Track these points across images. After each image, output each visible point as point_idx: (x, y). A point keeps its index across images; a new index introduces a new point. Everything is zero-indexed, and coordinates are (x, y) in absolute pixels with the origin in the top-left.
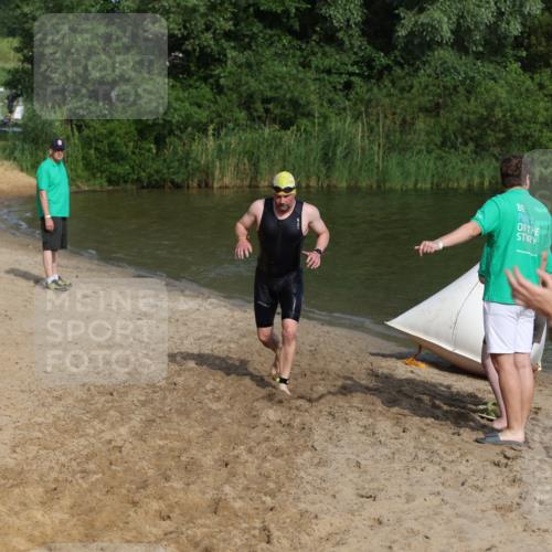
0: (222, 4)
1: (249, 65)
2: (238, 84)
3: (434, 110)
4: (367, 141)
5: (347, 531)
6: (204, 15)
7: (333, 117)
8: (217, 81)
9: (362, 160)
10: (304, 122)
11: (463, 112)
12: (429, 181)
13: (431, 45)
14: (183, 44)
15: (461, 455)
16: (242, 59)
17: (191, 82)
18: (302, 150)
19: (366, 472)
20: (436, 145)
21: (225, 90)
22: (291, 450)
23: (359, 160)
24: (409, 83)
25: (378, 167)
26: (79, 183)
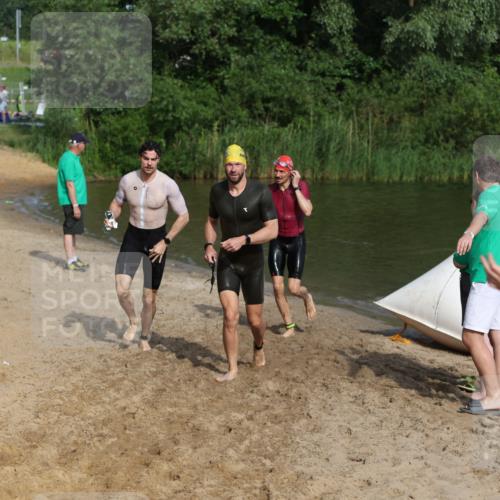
0: (226, 12)
1: (251, 68)
2: (241, 85)
3: (418, 110)
4: (357, 138)
5: (339, 491)
6: (210, 22)
7: (327, 116)
8: (222, 82)
9: (354, 155)
10: (301, 120)
11: (445, 112)
12: (413, 174)
13: (416, 51)
14: (191, 48)
15: (443, 424)
16: (244, 61)
17: (198, 83)
18: (299, 145)
19: (356, 438)
20: (420, 141)
21: (229, 90)
22: (288, 417)
23: (350, 155)
24: (396, 85)
25: (367, 161)
26: (95, 174)
